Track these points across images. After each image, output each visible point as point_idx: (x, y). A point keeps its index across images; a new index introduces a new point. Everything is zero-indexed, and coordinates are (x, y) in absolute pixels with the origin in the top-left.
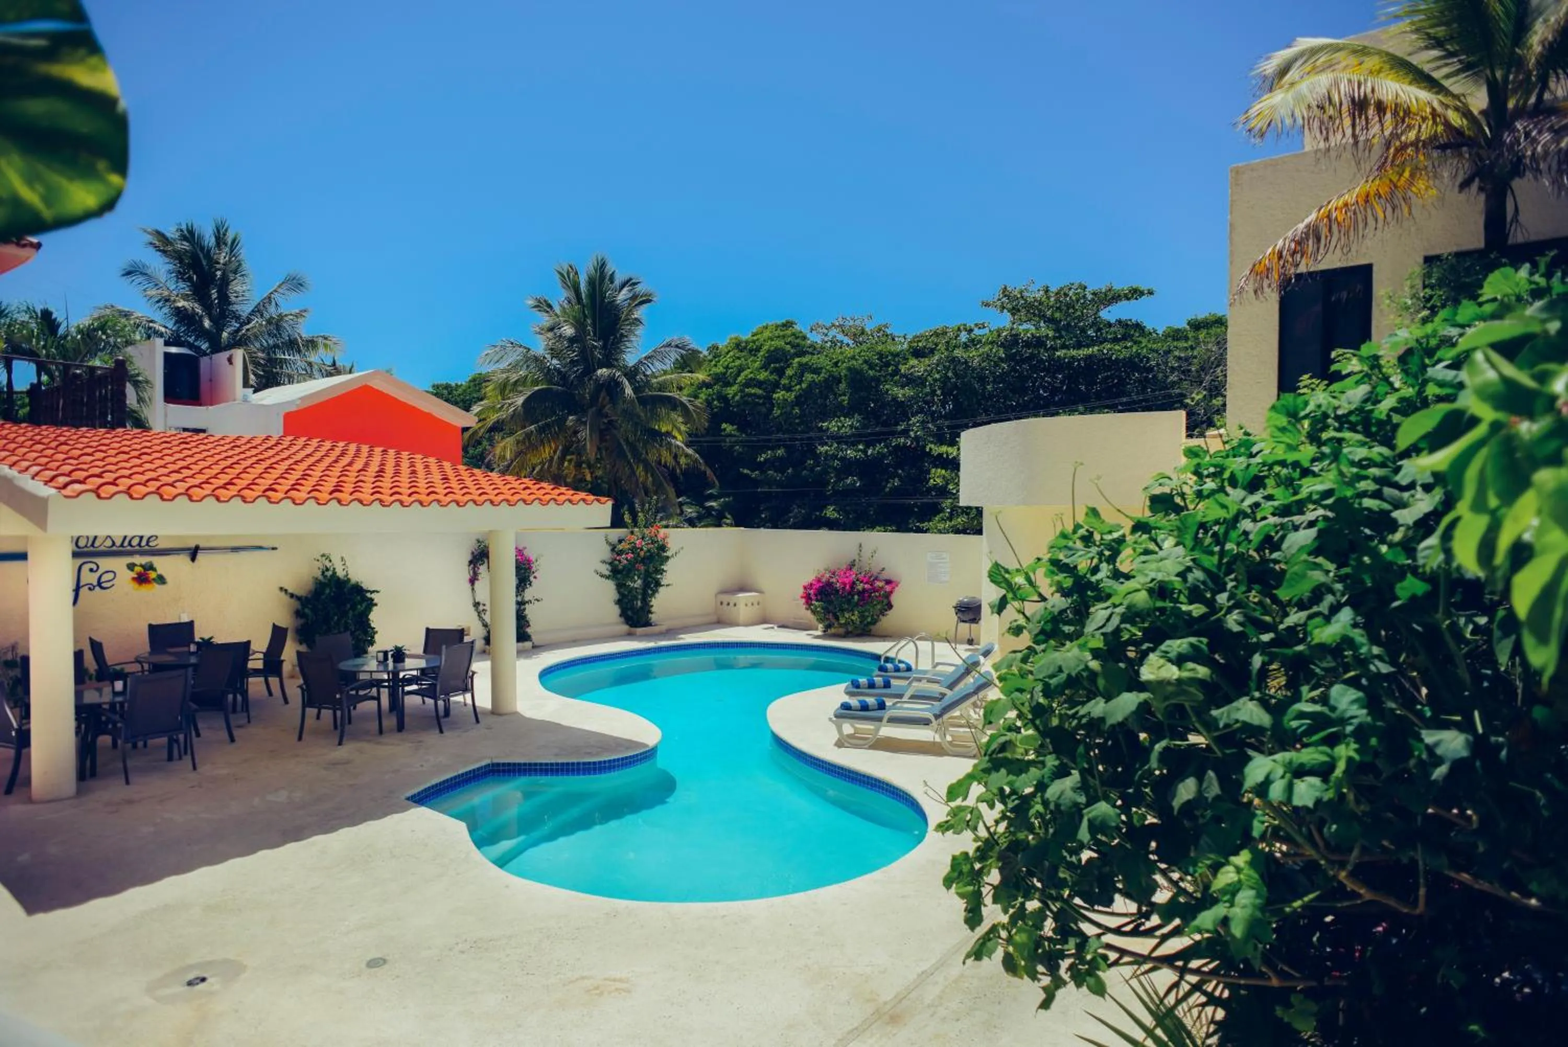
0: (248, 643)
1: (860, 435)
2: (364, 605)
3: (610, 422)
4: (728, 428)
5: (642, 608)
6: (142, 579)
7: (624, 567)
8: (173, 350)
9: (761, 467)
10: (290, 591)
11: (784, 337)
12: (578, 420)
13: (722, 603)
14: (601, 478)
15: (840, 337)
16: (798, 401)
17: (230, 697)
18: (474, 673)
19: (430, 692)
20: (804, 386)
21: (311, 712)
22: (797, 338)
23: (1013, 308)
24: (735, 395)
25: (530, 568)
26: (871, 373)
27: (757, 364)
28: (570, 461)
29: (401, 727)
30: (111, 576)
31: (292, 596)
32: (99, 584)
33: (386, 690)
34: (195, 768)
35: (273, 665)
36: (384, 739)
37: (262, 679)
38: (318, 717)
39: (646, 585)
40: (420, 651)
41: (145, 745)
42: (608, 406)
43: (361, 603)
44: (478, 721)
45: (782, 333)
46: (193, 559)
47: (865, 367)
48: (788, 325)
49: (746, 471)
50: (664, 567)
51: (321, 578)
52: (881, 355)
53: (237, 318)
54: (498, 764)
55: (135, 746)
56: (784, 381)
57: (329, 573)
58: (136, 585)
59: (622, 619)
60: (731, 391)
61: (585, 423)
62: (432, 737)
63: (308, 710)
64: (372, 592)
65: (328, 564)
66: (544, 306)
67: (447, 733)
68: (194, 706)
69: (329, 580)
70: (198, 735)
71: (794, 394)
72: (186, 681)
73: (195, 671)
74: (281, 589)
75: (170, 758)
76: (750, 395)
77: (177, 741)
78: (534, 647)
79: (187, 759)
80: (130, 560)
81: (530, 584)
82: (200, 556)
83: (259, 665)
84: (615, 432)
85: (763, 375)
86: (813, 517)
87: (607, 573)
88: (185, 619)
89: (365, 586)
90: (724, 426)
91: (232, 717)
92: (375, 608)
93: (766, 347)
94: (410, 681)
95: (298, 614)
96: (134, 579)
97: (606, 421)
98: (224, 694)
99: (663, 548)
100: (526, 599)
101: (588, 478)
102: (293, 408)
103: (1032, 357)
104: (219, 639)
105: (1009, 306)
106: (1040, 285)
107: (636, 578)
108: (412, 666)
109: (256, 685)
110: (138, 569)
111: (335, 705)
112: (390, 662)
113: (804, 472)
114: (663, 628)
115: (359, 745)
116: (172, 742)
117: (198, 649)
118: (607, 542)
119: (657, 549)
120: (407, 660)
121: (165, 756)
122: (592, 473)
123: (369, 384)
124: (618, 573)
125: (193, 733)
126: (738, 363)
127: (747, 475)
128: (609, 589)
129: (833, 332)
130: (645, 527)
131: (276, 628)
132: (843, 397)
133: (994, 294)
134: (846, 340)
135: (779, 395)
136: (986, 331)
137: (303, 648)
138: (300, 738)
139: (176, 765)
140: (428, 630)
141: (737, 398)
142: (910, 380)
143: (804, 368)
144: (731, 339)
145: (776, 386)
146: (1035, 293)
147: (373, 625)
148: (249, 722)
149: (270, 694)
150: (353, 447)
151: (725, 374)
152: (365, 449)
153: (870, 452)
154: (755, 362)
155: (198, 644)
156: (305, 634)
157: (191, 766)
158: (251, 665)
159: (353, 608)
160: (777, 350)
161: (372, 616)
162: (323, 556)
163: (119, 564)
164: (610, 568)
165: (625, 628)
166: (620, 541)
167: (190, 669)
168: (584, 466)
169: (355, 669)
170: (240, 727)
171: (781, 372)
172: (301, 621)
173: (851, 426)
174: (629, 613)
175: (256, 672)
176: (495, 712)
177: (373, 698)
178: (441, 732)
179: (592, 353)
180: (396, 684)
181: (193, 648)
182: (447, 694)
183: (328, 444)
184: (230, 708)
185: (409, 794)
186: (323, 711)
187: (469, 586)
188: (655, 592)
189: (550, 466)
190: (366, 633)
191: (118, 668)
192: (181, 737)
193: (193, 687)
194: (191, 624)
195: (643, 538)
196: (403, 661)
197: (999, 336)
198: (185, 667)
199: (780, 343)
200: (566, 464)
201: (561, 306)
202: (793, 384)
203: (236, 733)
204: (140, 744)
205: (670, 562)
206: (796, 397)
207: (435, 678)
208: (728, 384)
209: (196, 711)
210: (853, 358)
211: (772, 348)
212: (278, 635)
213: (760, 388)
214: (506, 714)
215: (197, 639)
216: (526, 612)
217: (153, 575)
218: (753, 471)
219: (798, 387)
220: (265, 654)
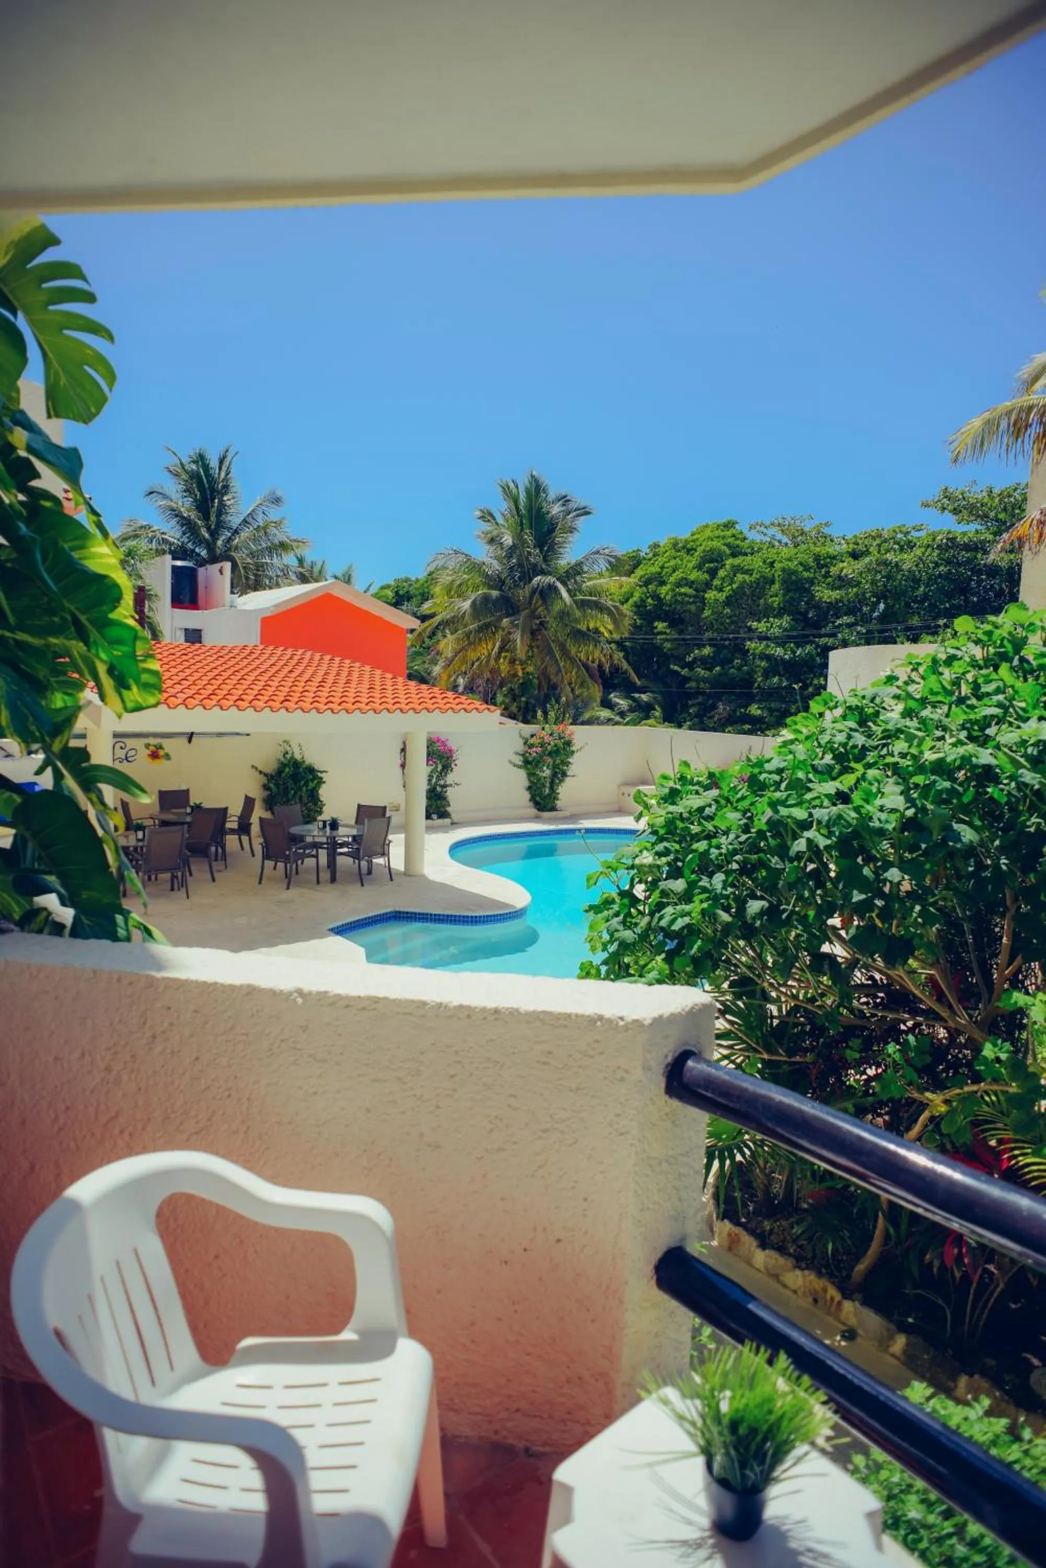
0: (226, 809)
1: (789, 637)
2: (315, 782)
3: (542, 624)
4: (660, 626)
5: (549, 795)
6: (154, 756)
7: (534, 759)
8: (179, 563)
9: (690, 666)
10: (260, 768)
11: (724, 538)
12: (512, 623)
13: (623, 794)
14: (532, 674)
15: (779, 536)
16: (728, 602)
17: (213, 849)
18: (390, 842)
19: (355, 855)
20: (735, 586)
21: (269, 864)
22: (737, 539)
23: (955, 509)
24: (667, 594)
25: (451, 757)
26: (806, 574)
27: (691, 565)
28: (505, 657)
29: (333, 880)
30: (133, 753)
31: (261, 772)
32: (126, 758)
33: (325, 851)
34: (188, 897)
35: (244, 828)
36: (319, 887)
37: (236, 837)
38: (275, 868)
39: (554, 775)
40: (353, 822)
41: (156, 879)
42: (541, 609)
43: (312, 781)
44: (392, 880)
45: (722, 534)
46: (190, 741)
47: (801, 569)
48: (728, 525)
49: (676, 668)
50: (570, 760)
51: (283, 759)
52: (817, 558)
53: (229, 529)
54: (400, 912)
55: (150, 879)
56: (716, 582)
57: (288, 756)
58: (150, 760)
59: (532, 804)
60: (664, 590)
61: (517, 626)
62: (355, 889)
63: (266, 862)
64: (322, 772)
65: (288, 749)
66: (487, 516)
67: (366, 887)
68: (189, 853)
69: (289, 761)
70: (191, 874)
71: (725, 594)
72: (183, 834)
73: (189, 827)
74: (253, 767)
75: (172, 889)
76: (681, 594)
77: (177, 877)
78: (452, 824)
79: (184, 890)
80: (146, 741)
81: (452, 770)
82: (194, 739)
83: (235, 826)
84: (546, 633)
85: (694, 576)
86: (738, 714)
87: (520, 763)
88: (184, 787)
89: (316, 768)
90: (656, 624)
91: (214, 863)
92: (323, 786)
93: (702, 548)
94: (342, 845)
95: (266, 787)
96: (149, 755)
97: (538, 622)
98: (209, 845)
99: (568, 743)
100: (448, 783)
101: (520, 674)
102: (269, 614)
103: (969, 561)
104: (206, 805)
105: (950, 507)
106: (983, 485)
107: (545, 768)
108: (345, 833)
109: (232, 841)
110: (152, 748)
111: (286, 860)
112: (328, 828)
113: (732, 670)
114: (568, 813)
115: (302, 890)
116: (174, 877)
117: (192, 810)
118: (521, 736)
119: (563, 744)
120: (340, 828)
121: (169, 887)
122: (523, 669)
123: (331, 592)
124: (529, 764)
125: (188, 874)
126: (672, 563)
127: (676, 672)
128: (520, 778)
129: (772, 531)
130: (555, 723)
131: (247, 798)
132: (774, 599)
133: (936, 493)
134: (785, 539)
135: (711, 595)
136: (923, 534)
137: (267, 815)
138: (260, 883)
139: (175, 893)
140: (359, 806)
141: (668, 597)
142: (842, 582)
143: (737, 569)
144: (669, 539)
145: (708, 586)
146: (977, 494)
147: (321, 799)
148: (226, 867)
149: (242, 848)
150: (308, 654)
151: (660, 573)
152: (317, 656)
153: (798, 652)
154: (691, 562)
155: (192, 807)
156: (270, 803)
157: (185, 895)
158: (228, 825)
159: (306, 784)
160: (712, 550)
161: (321, 791)
162: (285, 741)
163: (139, 744)
164: (522, 759)
165: (534, 811)
166: (532, 736)
167: (186, 826)
168: (517, 662)
169: (304, 833)
170: (219, 871)
171: (713, 573)
172: (268, 793)
173: (780, 627)
174: (538, 799)
175: (232, 831)
176: (406, 874)
177: (313, 856)
178: (362, 885)
179: (527, 559)
180: (333, 846)
181: (189, 810)
182: (370, 857)
183: (289, 652)
184: (213, 857)
185: (331, 926)
186: (279, 864)
187: (399, 770)
188: (561, 781)
189: (488, 661)
190: (315, 804)
191: (139, 821)
192: (180, 874)
193: (188, 839)
194: (187, 791)
195: (551, 735)
196: (337, 829)
197: (934, 539)
198: (183, 824)
199: (716, 544)
200: (502, 660)
201: (503, 515)
202: (725, 585)
203: (216, 875)
204: (153, 877)
205: (576, 755)
206: (727, 598)
207: (359, 844)
208: (663, 583)
209: (189, 857)
210: (790, 560)
211: (708, 549)
212: (249, 803)
213: (690, 587)
214: (415, 876)
215: (192, 804)
216: (448, 794)
217: (161, 753)
218: (683, 668)
219: (729, 588)
220: (239, 818)
